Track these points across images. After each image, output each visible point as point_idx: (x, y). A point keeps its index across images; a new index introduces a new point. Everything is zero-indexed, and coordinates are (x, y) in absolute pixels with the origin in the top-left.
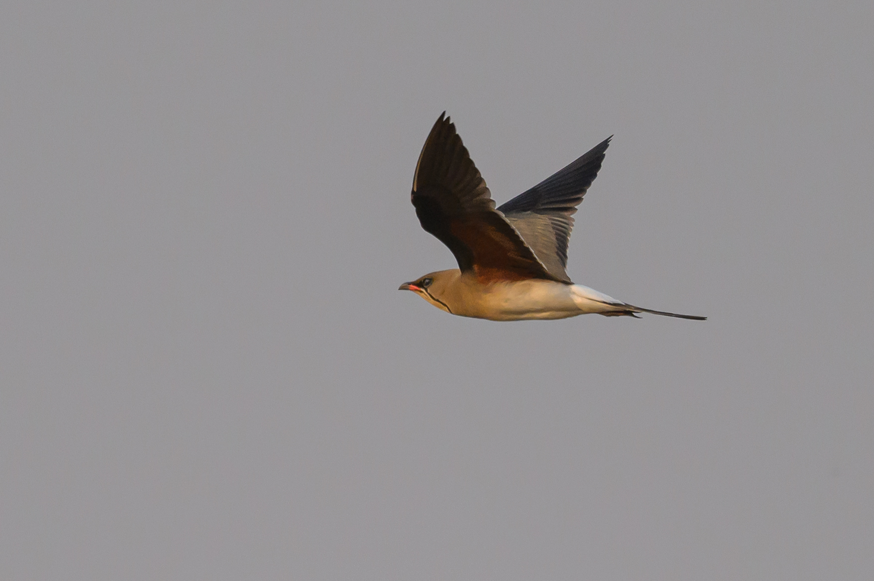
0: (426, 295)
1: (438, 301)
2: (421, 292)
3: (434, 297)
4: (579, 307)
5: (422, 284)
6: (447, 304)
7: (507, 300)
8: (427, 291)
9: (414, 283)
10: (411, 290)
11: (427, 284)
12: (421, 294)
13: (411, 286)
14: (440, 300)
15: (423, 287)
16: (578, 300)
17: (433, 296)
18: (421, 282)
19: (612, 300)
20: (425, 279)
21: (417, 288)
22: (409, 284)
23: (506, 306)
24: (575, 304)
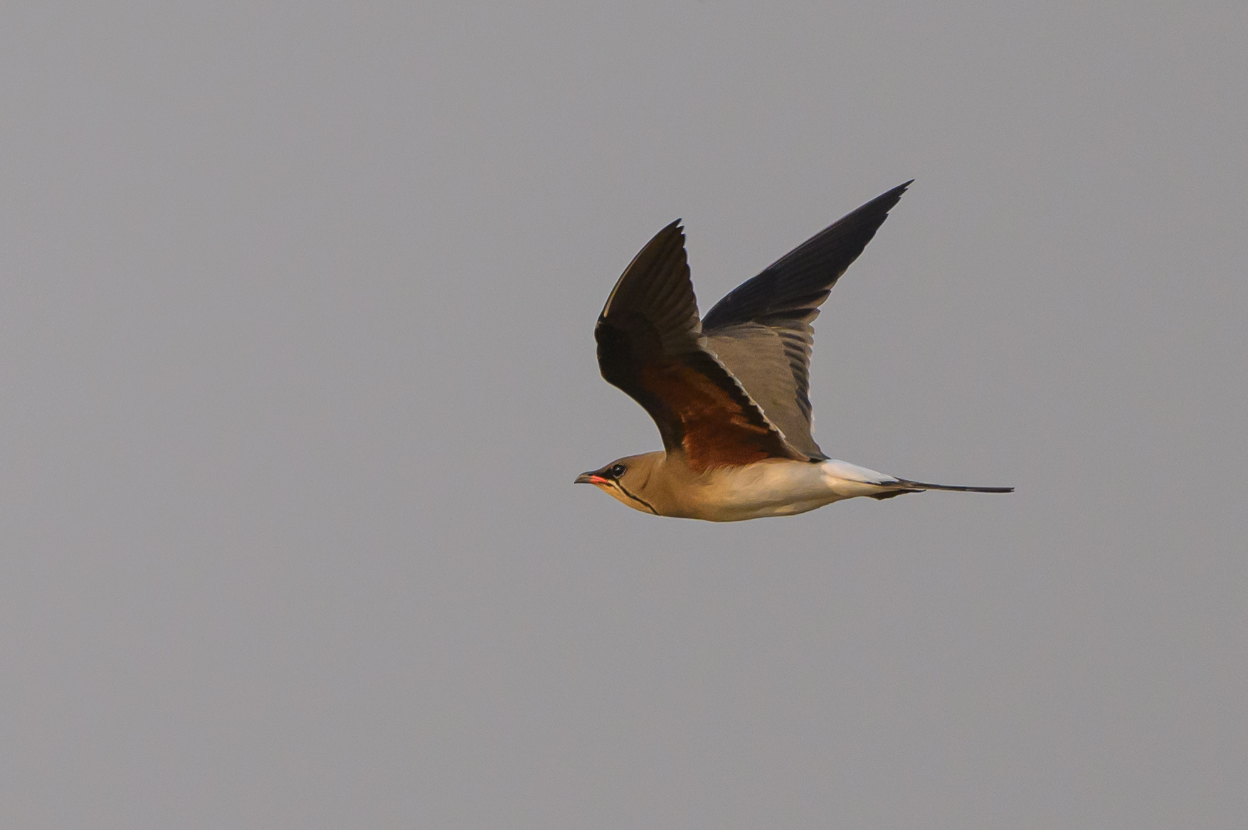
0: (618, 490)
1: (635, 498)
2: (610, 485)
3: (630, 492)
4: (835, 491)
5: (612, 473)
6: (649, 503)
7: (732, 493)
8: (618, 484)
9: (597, 474)
10: (593, 483)
11: (619, 473)
12: (608, 487)
13: (593, 477)
14: (638, 497)
15: (613, 479)
16: (832, 482)
17: (627, 489)
18: (609, 471)
19: (879, 478)
20: (616, 466)
21: (601, 479)
22: (591, 474)
23: (733, 500)
24: (828, 488)
